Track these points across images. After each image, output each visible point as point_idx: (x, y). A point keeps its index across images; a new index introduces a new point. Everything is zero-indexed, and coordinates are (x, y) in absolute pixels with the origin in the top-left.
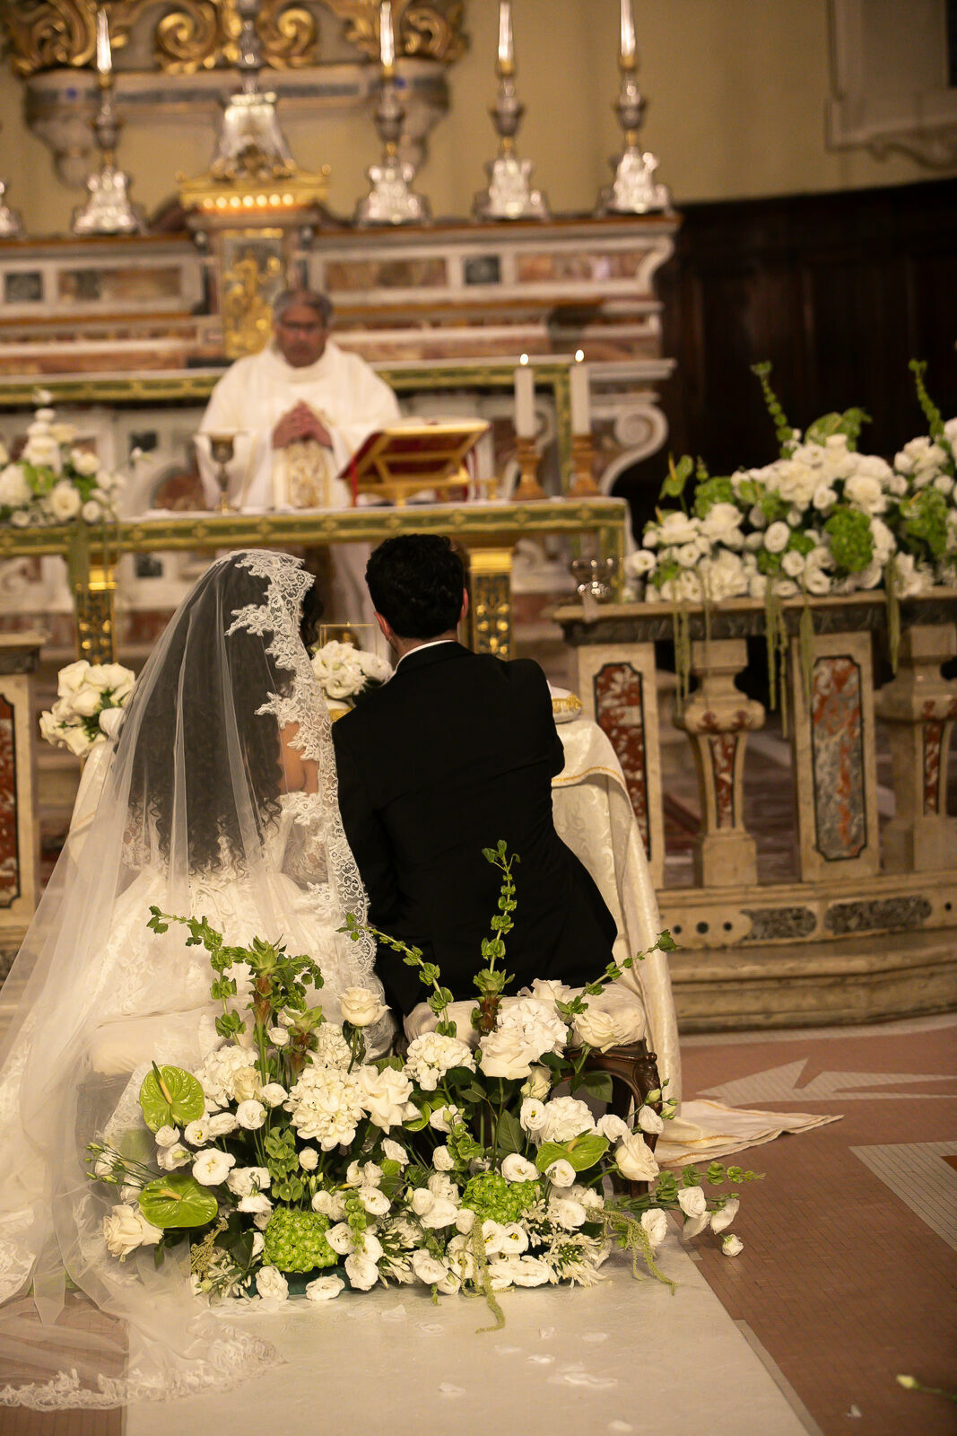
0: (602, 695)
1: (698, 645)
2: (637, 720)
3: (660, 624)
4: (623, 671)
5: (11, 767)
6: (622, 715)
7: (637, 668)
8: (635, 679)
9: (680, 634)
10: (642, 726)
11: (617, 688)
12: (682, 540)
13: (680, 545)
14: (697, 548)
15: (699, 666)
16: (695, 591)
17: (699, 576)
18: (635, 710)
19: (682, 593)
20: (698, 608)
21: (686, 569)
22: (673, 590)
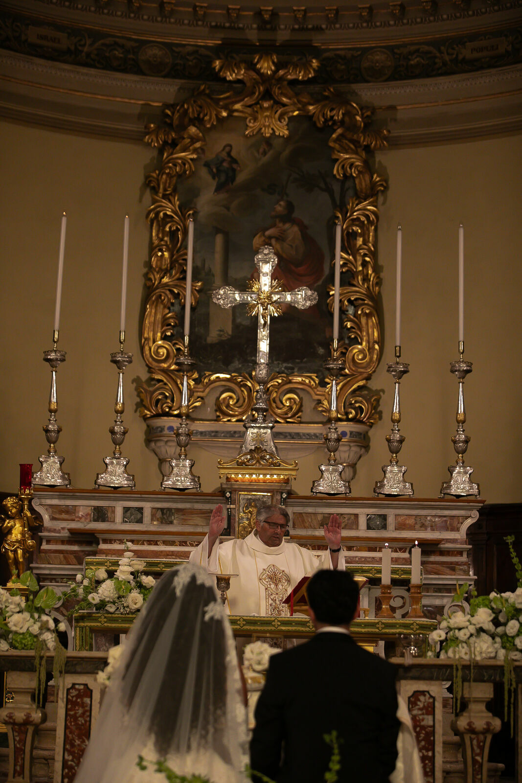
0: (412, 707)
1: (466, 684)
2: (431, 723)
3: (446, 671)
4: (425, 695)
5: (88, 724)
6: (423, 720)
7: (432, 694)
8: (431, 700)
9: (457, 677)
10: (434, 726)
11: (421, 705)
12: (461, 627)
13: (460, 629)
14: (469, 630)
15: (466, 695)
16: (466, 654)
17: (469, 645)
18: (430, 717)
19: (459, 654)
20: (468, 663)
21: (462, 642)
22: (454, 652)
